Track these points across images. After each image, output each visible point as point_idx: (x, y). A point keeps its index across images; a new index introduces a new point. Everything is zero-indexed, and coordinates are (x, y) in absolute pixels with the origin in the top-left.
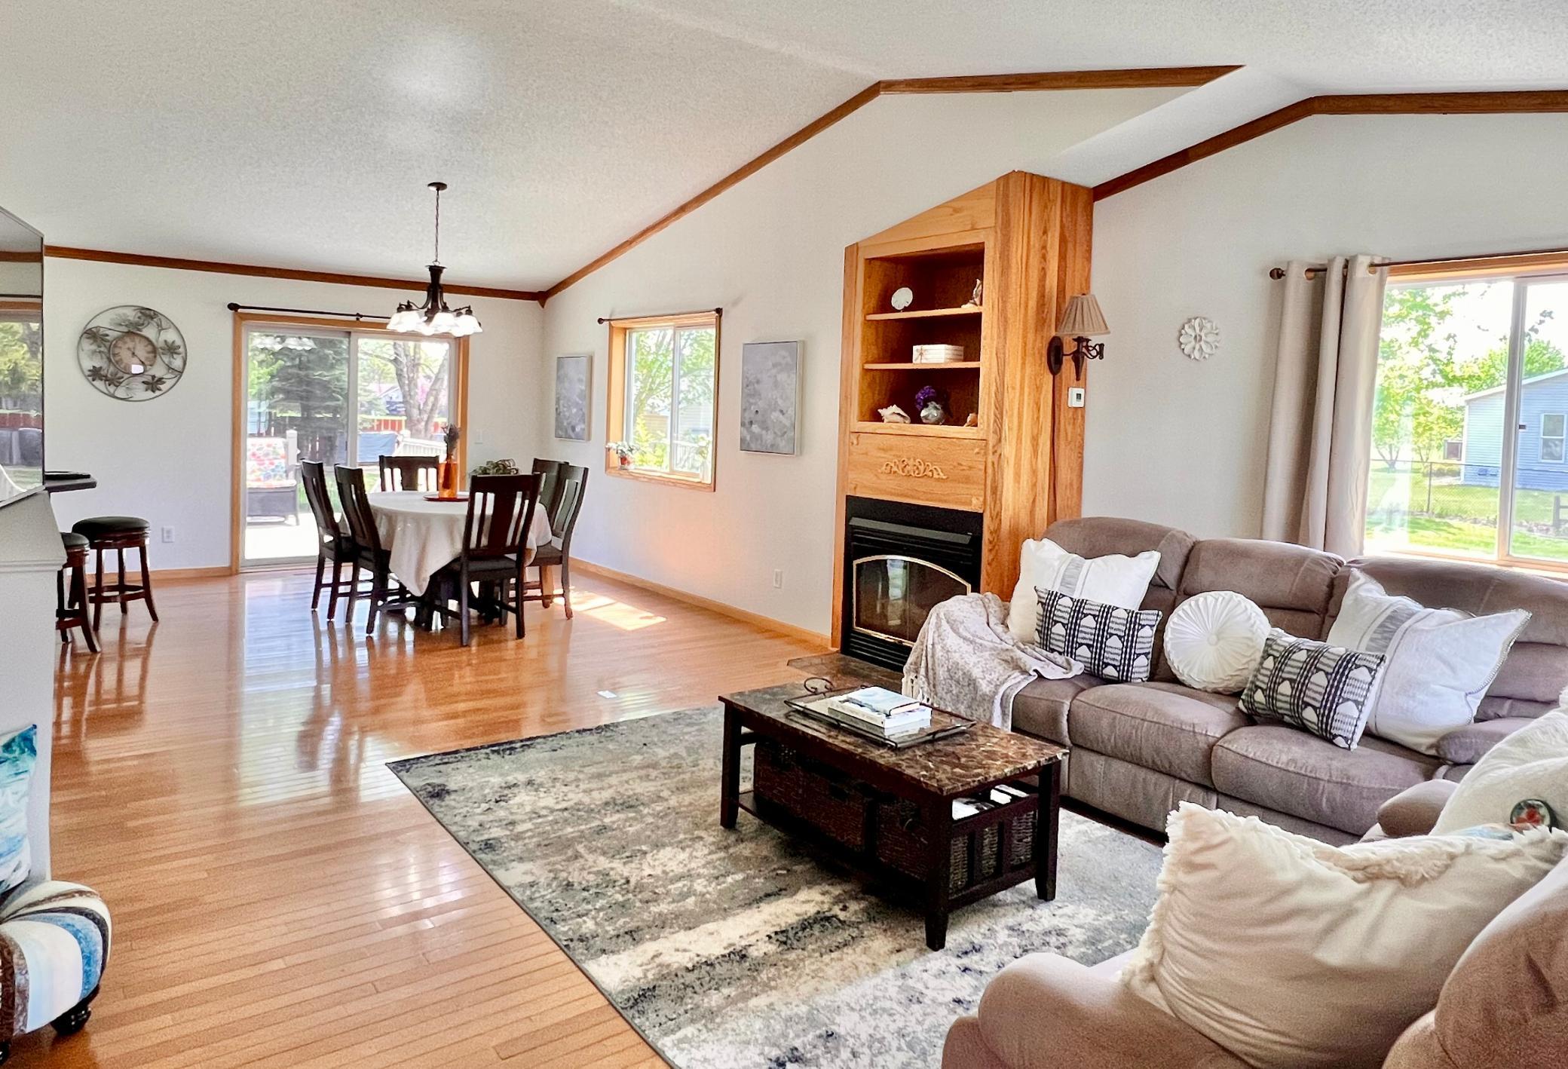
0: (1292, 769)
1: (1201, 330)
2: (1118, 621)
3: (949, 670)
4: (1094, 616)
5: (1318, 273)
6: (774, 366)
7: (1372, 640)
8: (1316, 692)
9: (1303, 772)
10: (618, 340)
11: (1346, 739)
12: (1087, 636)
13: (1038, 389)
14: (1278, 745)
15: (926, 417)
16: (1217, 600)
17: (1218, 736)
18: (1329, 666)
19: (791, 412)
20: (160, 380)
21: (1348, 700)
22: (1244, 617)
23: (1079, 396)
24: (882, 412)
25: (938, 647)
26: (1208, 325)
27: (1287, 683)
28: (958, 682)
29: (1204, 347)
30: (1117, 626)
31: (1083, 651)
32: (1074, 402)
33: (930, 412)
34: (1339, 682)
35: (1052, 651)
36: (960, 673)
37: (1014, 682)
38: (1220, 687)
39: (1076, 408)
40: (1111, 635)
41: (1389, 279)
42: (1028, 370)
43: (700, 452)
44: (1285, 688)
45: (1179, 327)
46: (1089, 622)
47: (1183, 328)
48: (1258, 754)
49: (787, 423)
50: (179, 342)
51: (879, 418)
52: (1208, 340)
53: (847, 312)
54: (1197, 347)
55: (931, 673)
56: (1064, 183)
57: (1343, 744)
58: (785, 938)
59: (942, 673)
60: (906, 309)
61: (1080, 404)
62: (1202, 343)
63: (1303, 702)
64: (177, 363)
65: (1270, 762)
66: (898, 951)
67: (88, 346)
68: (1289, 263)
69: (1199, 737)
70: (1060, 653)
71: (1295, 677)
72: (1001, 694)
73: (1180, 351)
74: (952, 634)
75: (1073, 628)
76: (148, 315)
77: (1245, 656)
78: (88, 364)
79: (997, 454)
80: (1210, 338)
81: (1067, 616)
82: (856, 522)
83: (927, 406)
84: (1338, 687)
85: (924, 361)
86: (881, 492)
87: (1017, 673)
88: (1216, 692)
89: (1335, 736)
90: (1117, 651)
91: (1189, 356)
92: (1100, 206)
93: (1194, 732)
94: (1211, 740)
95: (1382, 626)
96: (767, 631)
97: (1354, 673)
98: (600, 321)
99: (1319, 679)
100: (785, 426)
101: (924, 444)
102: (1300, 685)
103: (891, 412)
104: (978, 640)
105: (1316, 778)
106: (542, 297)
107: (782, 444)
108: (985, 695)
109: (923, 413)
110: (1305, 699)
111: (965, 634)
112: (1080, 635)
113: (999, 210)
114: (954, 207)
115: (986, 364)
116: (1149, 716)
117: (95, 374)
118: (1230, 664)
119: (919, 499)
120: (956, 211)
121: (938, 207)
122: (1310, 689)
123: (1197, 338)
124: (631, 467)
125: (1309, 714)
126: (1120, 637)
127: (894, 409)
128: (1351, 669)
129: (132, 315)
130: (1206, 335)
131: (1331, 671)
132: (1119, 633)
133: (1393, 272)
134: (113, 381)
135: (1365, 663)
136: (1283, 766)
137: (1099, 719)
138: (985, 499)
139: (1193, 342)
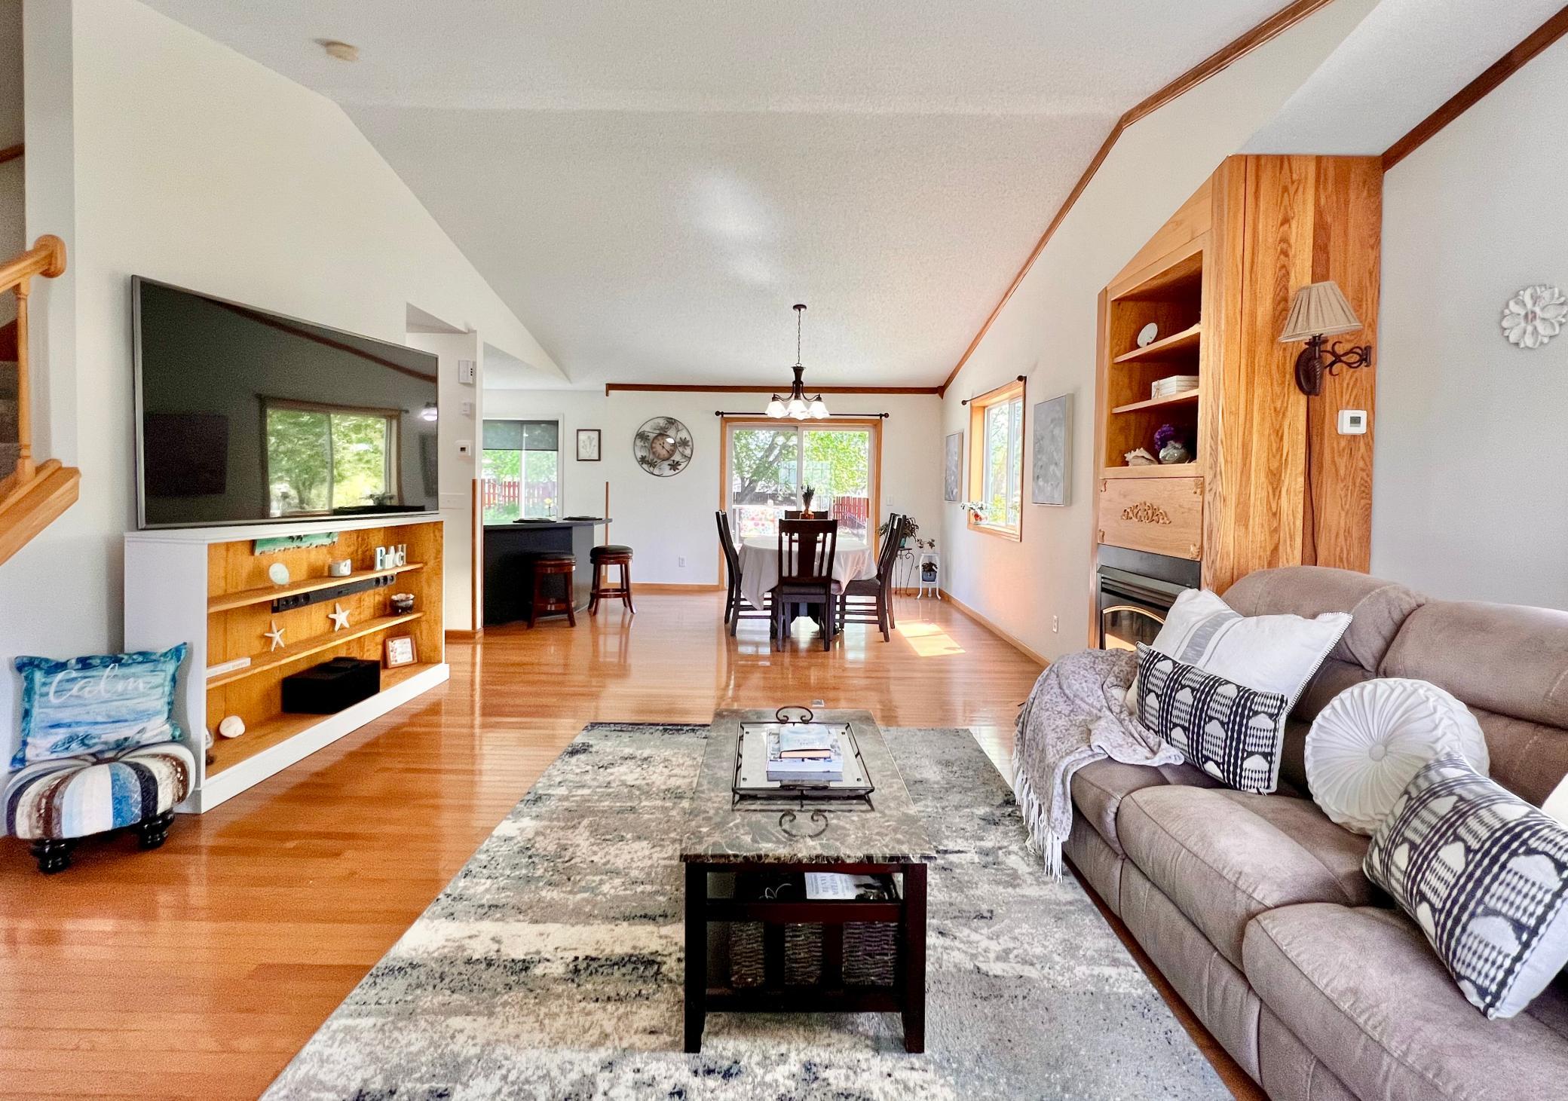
0: (1345, 1006)
1: (1534, 304)
2: (1223, 701)
4: (1193, 689)
6: (1052, 421)
8: (1441, 879)
9: (1361, 1021)
10: (977, 419)
11: (1482, 992)
12: (1182, 715)
13: (1280, 413)
14: (1347, 953)
15: (1164, 457)
16: (1393, 690)
17: (1268, 903)
18: (1476, 836)
19: (1062, 463)
20: (678, 464)
21: (1497, 913)
22: (1427, 724)
23: (1355, 421)
24: (1129, 456)
26: (1546, 294)
27: (1407, 848)
29: (1540, 327)
30: (1219, 708)
31: (1178, 734)
32: (1346, 428)
33: (1168, 449)
34: (1485, 873)
35: (1148, 727)
37: (1078, 756)
39: (1354, 437)
40: (1211, 718)
42: (1258, 391)
43: (1014, 507)
44: (1403, 856)
45: (1499, 306)
46: (1185, 696)
47: (1507, 306)
48: (1303, 957)
49: (1060, 475)
50: (688, 438)
51: (1126, 464)
52: (1547, 315)
53: (1099, 358)
54: (1530, 328)
56: (1319, 159)
57: (1474, 998)
58: (584, 968)
61: (1361, 429)
62: (1538, 323)
63: (1419, 892)
64: (688, 452)
65: (1315, 979)
66: (652, 1032)
67: (639, 443)
69: (1239, 894)
70: (1155, 733)
71: (1418, 841)
72: (1062, 769)
73: (1501, 341)
75: (1167, 701)
76: (671, 422)
78: (639, 455)
79: (1213, 493)
80: (1550, 313)
81: (1162, 685)
83: (1166, 445)
84: (1480, 881)
85: (1159, 397)
86: (1121, 539)
89: (1461, 977)
90: (1219, 742)
91: (1517, 344)
92: (1392, 175)
93: (1235, 886)
94: (1254, 906)
97: (1518, 863)
98: (964, 403)
99: (1453, 856)
100: (1058, 478)
101: (1153, 486)
103: (1136, 455)
105: (1379, 1044)
106: (940, 390)
109: (1162, 454)
110: (1423, 887)
112: (1175, 712)
113: (1215, 208)
114: (1177, 220)
115: (1204, 391)
116: (1191, 843)
117: (643, 460)
119: (1148, 546)
120: (1179, 223)
121: (1165, 226)
122: (1433, 871)
123: (1530, 317)
124: (983, 524)
125: (1425, 916)
126: (1222, 724)
127: (1140, 451)
128: (1514, 853)
129: (662, 423)
130: (1543, 309)
131: (1475, 846)
132: (1221, 718)
134: (652, 464)
135: (1548, 848)
136: (1334, 996)
138: (1202, 545)
139: (1523, 324)
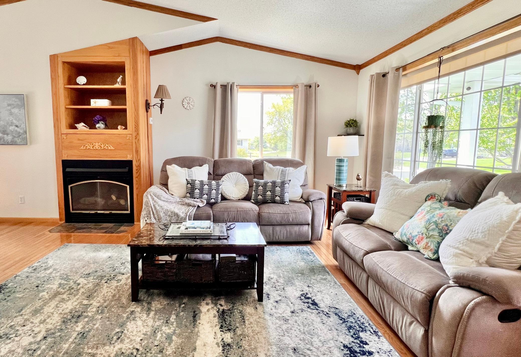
0: (282, 213)
1: (189, 101)
2: (214, 185)
3: (164, 213)
5: (224, 87)
6: (9, 105)
7: (281, 177)
12: (206, 191)
13: (145, 117)
14: (275, 208)
15: (99, 127)
19: (23, 126)
21: (286, 192)
23: (152, 120)
24: (76, 126)
25: (157, 206)
26: (192, 99)
27: (269, 192)
28: (169, 216)
29: (191, 106)
31: (205, 196)
32: (151, 122)
33: (101, 125)
35: (195, 198)
36: (170, 212)
37: (191, 210)
38: (240, 198)
39: (151, 124)
41: (239, 90)
42: (143, 110)
44: (269, 193)
45: (182, 100)
46: (206, 187)
47: (184, 100)
48: (272, 211)
49: (21, 131)
51: (76, 128)
53: (54, 83)
54: (188, 106)
55: (156, 216)
56: (145, 47)
58: (226, 328)
59: (162, 214)
60: (84, 85)
65: (276, 212)
66: (256, 309)
68: (217, 83)
70: (197, 198)
71: (271, 190)
72: (188, 216)
73: (183, 107)
74: (159, 201)
77: (245, 188)
79: (137, 139)
80: (192, 104)
81: (199, 186)
82: (68, 170)
83: (99, 123)
85: (96, 105)
86: (82, 157)
87: (191, 207)
88: (239, 200)
89: (285, 202)
90: (214, 194)
91: (186, 109)
94: (258, 211)
95: (281, 173)
96: (20, 223)
99: (278, 189)
100: (19, 133)
101: (102, 136)
102: (273, 191)
103: (81, 126)
104: (169, 201)
105: (288, 213)
107: (18, 141)
108: (182, 217)
109: (97, 126)
110: (275, 195)
111: (164, 199)
112: (204, 191)
113: (131, 50)
114: (110, 46)
115: (129, 107)
118: (242, 191)
119: (102, 158)
120: (110, 48)
121: (101, 45)
122: (276, 192)
125: (278, 198)
126: (215, 190)
127: (82, 124)
130: (191, 102)
131: (280, 186)
133: (240, 88)
135: (287, 182)
136: (279, 212)
137: (224, 214)
138: (133, 155)
139: (187, 104)
